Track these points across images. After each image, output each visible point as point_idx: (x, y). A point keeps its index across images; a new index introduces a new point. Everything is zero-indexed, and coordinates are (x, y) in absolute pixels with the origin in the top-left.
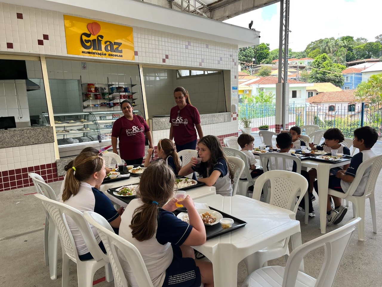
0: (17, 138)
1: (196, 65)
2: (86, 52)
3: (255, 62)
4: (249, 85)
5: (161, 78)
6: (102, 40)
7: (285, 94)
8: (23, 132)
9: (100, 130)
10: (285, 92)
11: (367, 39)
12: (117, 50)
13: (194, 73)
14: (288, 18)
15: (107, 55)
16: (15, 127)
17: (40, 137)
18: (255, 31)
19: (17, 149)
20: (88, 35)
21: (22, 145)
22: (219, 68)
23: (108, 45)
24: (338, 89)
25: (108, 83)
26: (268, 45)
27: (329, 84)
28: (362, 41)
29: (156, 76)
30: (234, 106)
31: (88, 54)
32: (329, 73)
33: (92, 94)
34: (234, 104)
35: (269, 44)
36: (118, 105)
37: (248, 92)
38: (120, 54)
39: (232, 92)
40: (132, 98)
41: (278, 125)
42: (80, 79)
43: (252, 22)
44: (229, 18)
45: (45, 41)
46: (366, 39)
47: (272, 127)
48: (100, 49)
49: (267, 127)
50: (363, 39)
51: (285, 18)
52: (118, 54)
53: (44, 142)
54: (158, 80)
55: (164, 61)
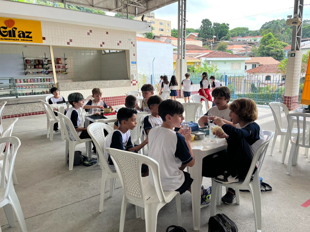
1: (98, 46)
2: (3, 39)
3: (216, 39)
4: (199, 58)
6: (16, 31)
9: (17, 90)
15: (20, 40)
18: (147, 22)
20: (5, 28)
25: (45, 57)
27: (270, 58)
31: (5, 40)
32: (272, 49)
34: (133, 74)
35: (229, 24)
37: (198, 64)
39: (131, 66)
40: (65, 67)
48: (14, 36)
51: (181, 11)
52: (29, 39)
55: (68, 43)
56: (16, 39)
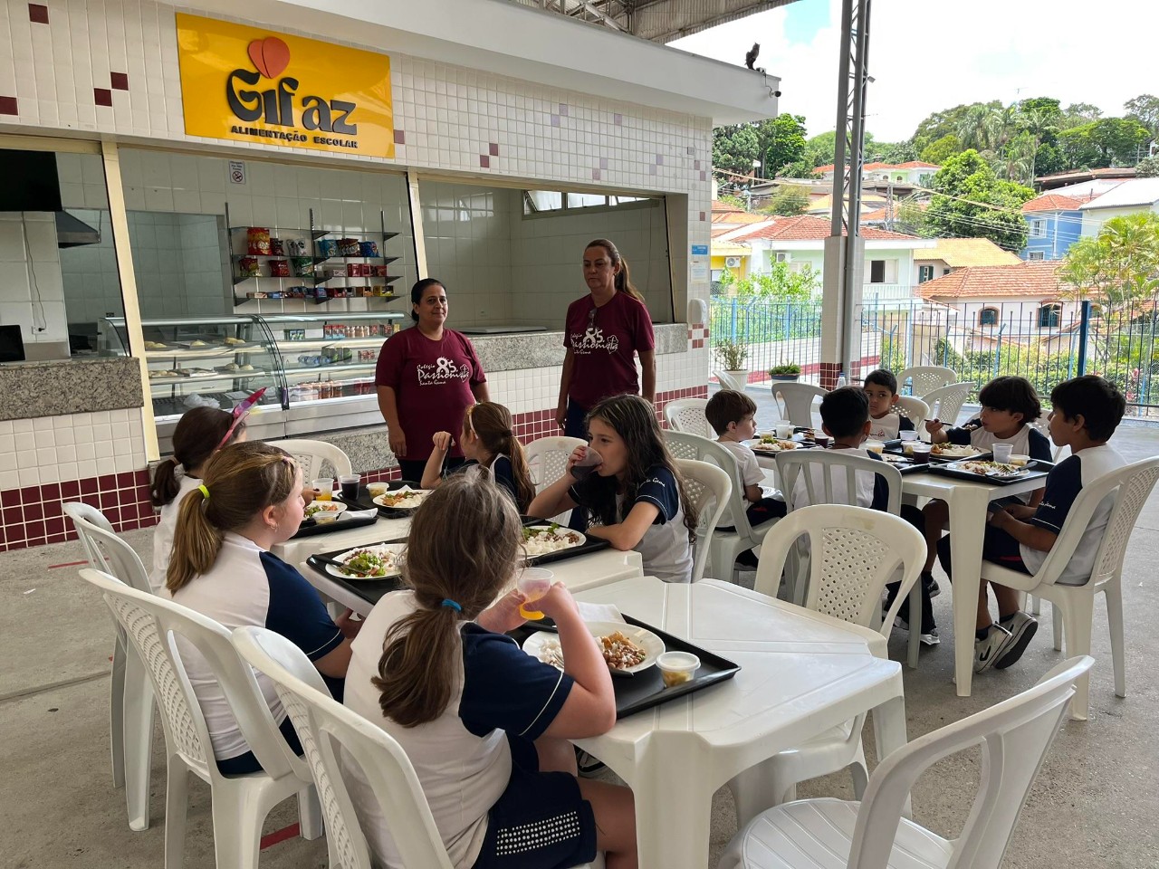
0: (27, 392)
1: (585, 177)
2: (244, 130)
3: (760, 172)
4: (741, 240)
5: (476, 214)
6: (293, 95)
7: (851, 270)
8: (45, 374)
9: (286, 372)
10: (851, 264)
11: (1101, 108)
12: (339, 126)
13: (577, 200)
14: (867, 37)
15: (310, 139)
16: (21, 357)
17: (100, 390)
18: (765, 75)
19: (27, 425)
20: (251, 78)
21: (42, 413)
22: (653, 188)
23: (311, 110)
24: (1009, 258)
25: (311, 226)
26: (801, 120)
27: (983, 243)
28: (1085, 114)
29: (459, 209)
30: (697, 305)
31: (249, 136)
32: (984, 210)
33: (261, 262)
34: (696, 299)
35: (805, 118)
36: (339, 295)
37: (737, 264)
38: (350, 138)
39: (690, 263)
40: (384, 273)
41: (830, 366)
42: (224, 212)
43: (756, 48)
44: (684, 35)
45: (116, 94)
46: (1097, 109)
47: (808, 369)
48: (287, 121)
49: (794, 372)
50: (1087, 108)
51: (855, 38)
52: (344, 138)
53: (110, 406)
54: (465, 222)
55: (485, 162)
56: (293, 134)
